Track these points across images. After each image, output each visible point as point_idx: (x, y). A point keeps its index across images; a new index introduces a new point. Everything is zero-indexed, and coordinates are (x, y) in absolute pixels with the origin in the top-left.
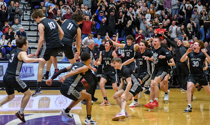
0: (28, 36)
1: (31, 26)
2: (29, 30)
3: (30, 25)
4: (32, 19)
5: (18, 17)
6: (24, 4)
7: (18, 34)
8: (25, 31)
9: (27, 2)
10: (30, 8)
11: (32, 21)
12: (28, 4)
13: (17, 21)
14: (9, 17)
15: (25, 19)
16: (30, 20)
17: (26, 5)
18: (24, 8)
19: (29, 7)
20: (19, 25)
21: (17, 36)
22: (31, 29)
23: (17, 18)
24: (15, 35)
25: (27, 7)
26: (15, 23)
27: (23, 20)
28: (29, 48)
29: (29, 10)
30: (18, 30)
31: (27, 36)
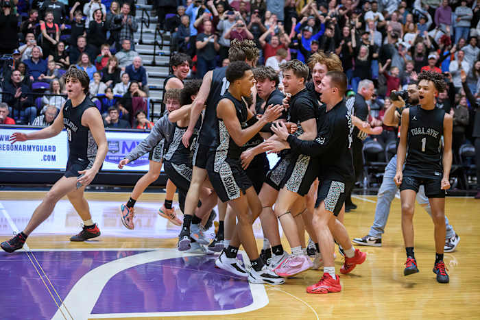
0: (150, 77)
1: (158, 55)
2: (154, 64)
3: (154, 54)
4: (160, 42)
5: (128, 35)
6: (144, 10)
7: (129, 70)
8: (144, 65)
9: (150, 6)
10: (157, 17)
11: (159, 45)
12: (153, 9)
13: (127, 44)
14: (108, 34)
15: (144, 41)
16: (155, 44)
17: (149, 12)
18: (142, 18)
19: (155, 16)
20: (132, 53)
21: (126, 75)
22: (157, 62)
23: (126, 37)
24: (122, 72)
25: (150, 14)
26: (122, 48)
27: (141, 43)
28: (151, 101)
29: (153, 22)
30: (128, 64)
31: (147, 76)
